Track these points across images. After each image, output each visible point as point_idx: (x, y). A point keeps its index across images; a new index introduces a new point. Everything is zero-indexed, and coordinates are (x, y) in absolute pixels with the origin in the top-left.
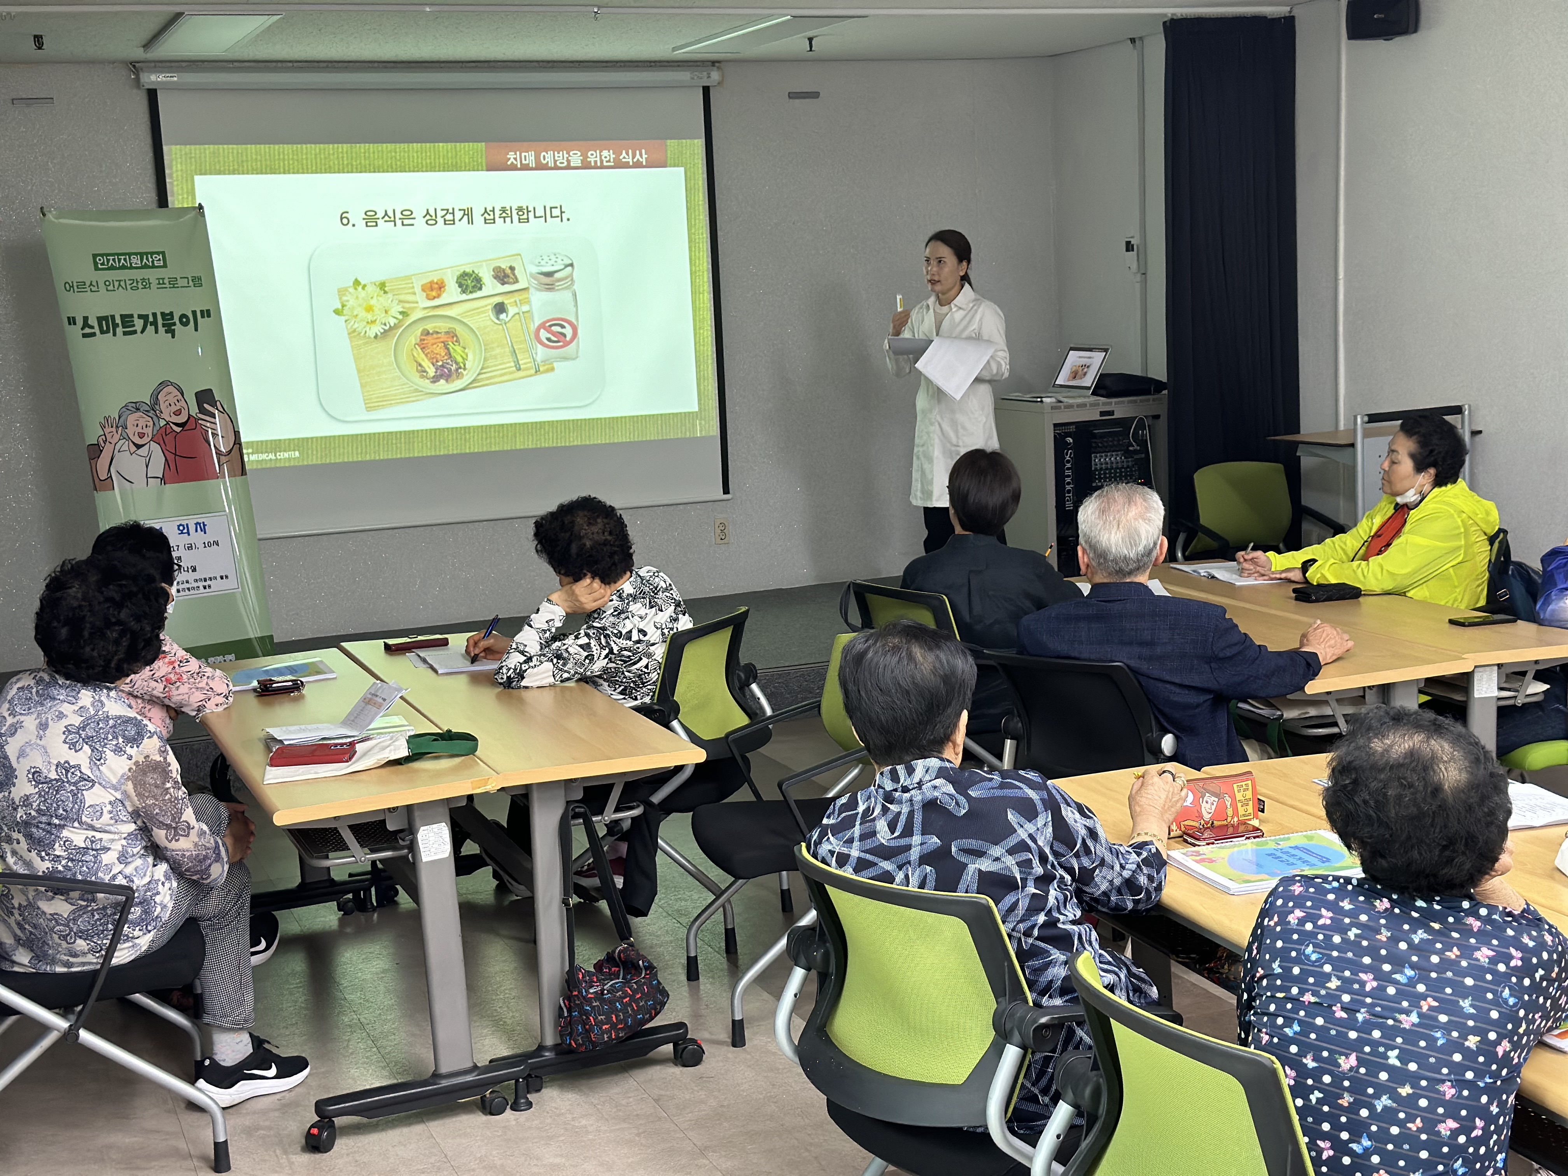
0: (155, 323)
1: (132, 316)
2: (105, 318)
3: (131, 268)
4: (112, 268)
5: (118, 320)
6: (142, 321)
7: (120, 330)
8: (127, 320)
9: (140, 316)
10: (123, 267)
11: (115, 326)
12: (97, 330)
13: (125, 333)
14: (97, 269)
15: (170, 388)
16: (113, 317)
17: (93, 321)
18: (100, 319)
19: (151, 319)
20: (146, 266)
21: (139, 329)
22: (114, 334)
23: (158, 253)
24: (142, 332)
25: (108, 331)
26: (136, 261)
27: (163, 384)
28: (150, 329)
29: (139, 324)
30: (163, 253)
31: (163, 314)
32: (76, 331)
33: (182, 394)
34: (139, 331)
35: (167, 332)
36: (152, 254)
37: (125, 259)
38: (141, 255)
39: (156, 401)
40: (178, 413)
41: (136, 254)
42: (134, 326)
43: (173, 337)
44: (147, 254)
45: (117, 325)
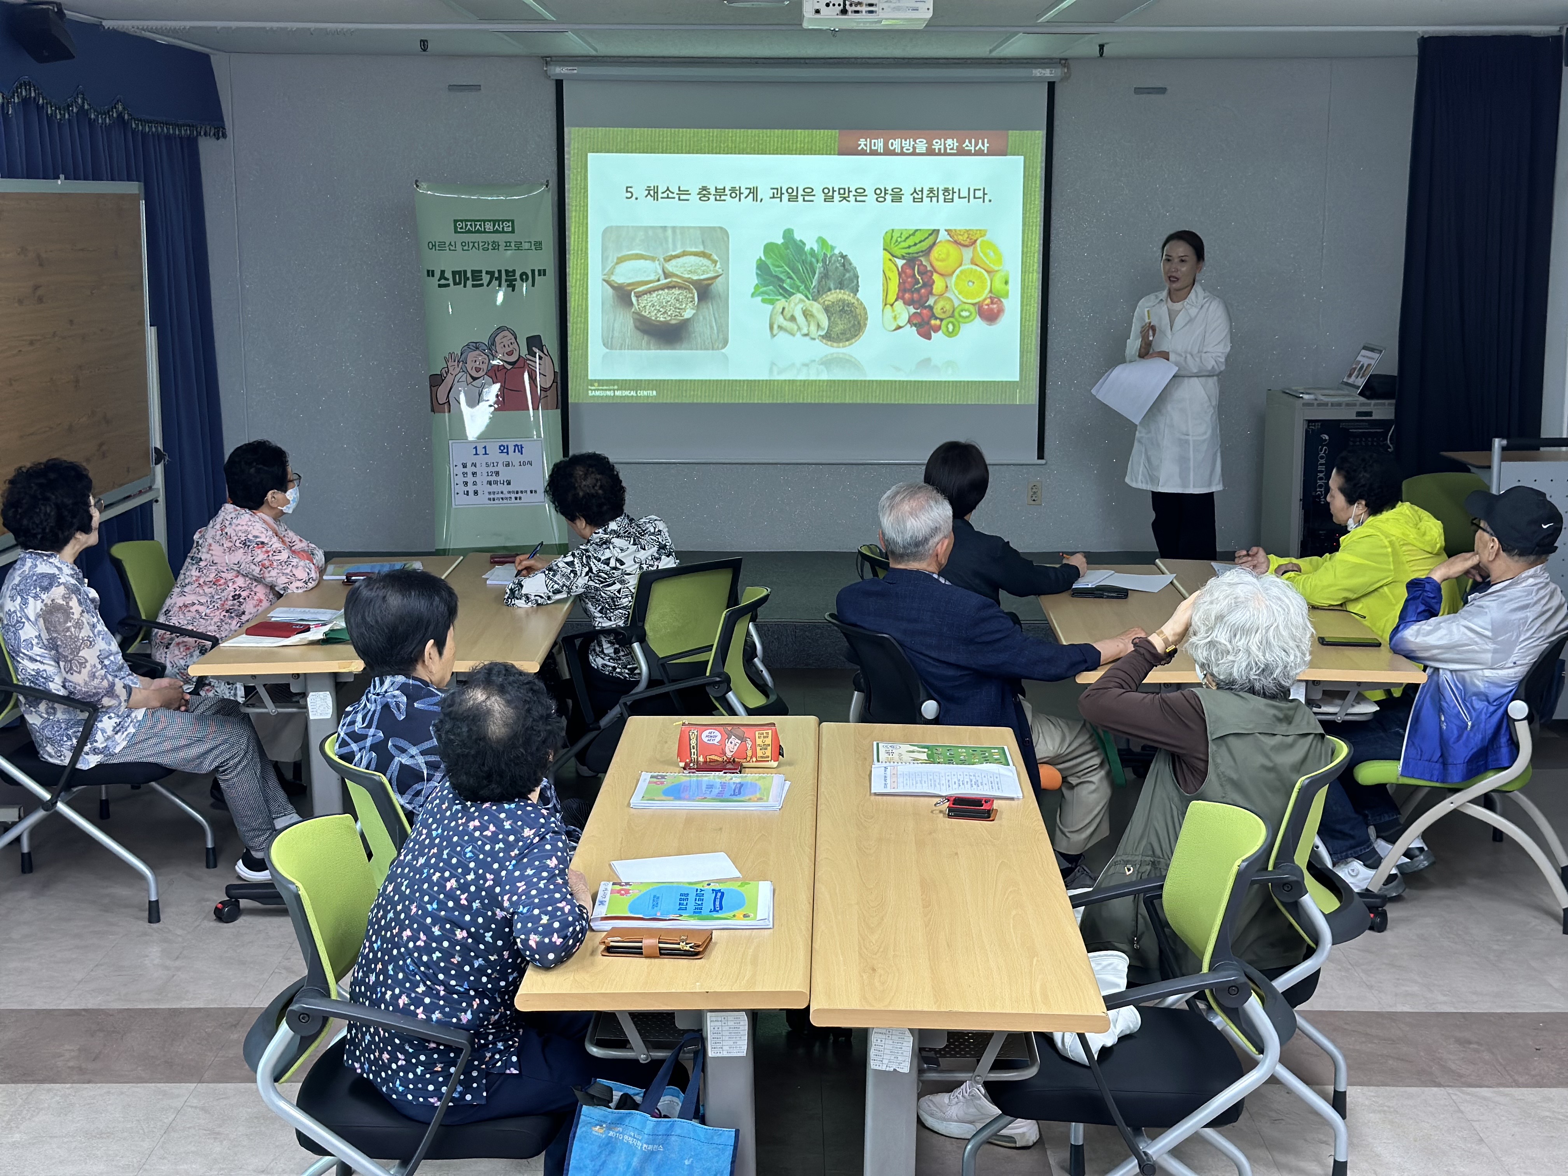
0: (499, 279)
1: (481, 271)
2: (459, 272)
3: (485, 232)
4: (469, 232)
5: (469, 275)
6: (489, 276)
7: (470, 283)
8: (476, 274)
9: (487, 273)
10: (478, 232)
11: (467, 279)
12: (451, 282)
13: (474, 286)
14: (456, 232)
15: (506, 333)
16: (465, 272)
17: (449, 275)
18: (454, 273)
19: (496, 275)
20: (497, 232)
21: (485, 283)
22: (465, 286)
23: (508, 221)
24: (488, 286)
25: (460, 283)
26: (489, 226)
27: (501, 329)
28: (495, 283)
29: (486, 278)
30: (513, 222)
31: (506, 271)
32: (434, 281)
33: (516, 338)
34: (485, 284)
35: (508, 286)
36: (503, 221)
37: (480, 225)
38: (494, 222)
39: (493, 343)
40: (510, 354)
41: (490, 221)
42: (481, 280)
43: (513, 290)
44: (499, 221)
45: (468, 279)
